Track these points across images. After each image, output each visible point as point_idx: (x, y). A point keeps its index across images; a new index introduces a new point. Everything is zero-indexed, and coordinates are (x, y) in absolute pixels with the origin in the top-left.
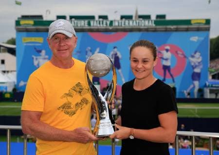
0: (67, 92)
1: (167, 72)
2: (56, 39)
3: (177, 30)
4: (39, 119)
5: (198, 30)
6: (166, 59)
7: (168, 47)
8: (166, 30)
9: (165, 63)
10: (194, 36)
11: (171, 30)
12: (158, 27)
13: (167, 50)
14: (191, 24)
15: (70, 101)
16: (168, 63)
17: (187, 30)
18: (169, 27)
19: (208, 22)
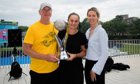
0: (46, 36)
1: (4, 38)
2: (44, 10)
3: (8, 25)
4: (31, 48)
5: (14, 25)
6: (4, 34)
7: (5, 30)
8: (4, 24)
9: (4, 35)
10: (13, 27)
11: (6, 25)
12: (2, 23)
13: (5, 31)
14: (12, 23)
15: (47, 40)
16: (5, 35)
17: (11, 25)
18: (5, 24)
19: (17, 23)
